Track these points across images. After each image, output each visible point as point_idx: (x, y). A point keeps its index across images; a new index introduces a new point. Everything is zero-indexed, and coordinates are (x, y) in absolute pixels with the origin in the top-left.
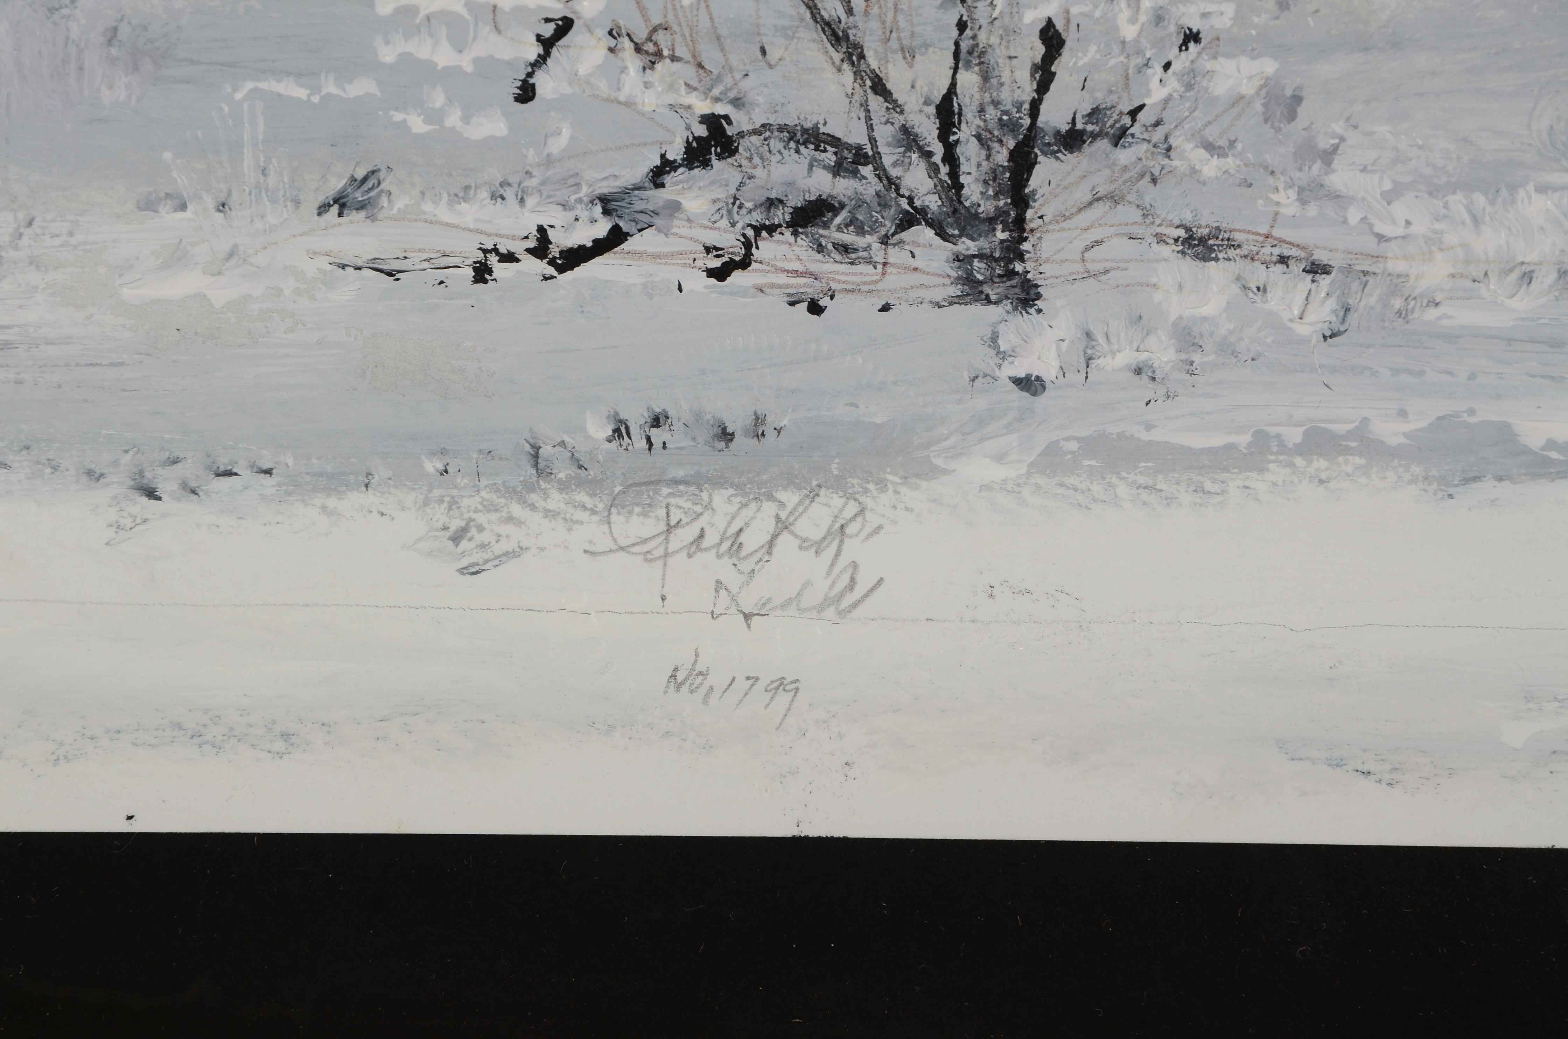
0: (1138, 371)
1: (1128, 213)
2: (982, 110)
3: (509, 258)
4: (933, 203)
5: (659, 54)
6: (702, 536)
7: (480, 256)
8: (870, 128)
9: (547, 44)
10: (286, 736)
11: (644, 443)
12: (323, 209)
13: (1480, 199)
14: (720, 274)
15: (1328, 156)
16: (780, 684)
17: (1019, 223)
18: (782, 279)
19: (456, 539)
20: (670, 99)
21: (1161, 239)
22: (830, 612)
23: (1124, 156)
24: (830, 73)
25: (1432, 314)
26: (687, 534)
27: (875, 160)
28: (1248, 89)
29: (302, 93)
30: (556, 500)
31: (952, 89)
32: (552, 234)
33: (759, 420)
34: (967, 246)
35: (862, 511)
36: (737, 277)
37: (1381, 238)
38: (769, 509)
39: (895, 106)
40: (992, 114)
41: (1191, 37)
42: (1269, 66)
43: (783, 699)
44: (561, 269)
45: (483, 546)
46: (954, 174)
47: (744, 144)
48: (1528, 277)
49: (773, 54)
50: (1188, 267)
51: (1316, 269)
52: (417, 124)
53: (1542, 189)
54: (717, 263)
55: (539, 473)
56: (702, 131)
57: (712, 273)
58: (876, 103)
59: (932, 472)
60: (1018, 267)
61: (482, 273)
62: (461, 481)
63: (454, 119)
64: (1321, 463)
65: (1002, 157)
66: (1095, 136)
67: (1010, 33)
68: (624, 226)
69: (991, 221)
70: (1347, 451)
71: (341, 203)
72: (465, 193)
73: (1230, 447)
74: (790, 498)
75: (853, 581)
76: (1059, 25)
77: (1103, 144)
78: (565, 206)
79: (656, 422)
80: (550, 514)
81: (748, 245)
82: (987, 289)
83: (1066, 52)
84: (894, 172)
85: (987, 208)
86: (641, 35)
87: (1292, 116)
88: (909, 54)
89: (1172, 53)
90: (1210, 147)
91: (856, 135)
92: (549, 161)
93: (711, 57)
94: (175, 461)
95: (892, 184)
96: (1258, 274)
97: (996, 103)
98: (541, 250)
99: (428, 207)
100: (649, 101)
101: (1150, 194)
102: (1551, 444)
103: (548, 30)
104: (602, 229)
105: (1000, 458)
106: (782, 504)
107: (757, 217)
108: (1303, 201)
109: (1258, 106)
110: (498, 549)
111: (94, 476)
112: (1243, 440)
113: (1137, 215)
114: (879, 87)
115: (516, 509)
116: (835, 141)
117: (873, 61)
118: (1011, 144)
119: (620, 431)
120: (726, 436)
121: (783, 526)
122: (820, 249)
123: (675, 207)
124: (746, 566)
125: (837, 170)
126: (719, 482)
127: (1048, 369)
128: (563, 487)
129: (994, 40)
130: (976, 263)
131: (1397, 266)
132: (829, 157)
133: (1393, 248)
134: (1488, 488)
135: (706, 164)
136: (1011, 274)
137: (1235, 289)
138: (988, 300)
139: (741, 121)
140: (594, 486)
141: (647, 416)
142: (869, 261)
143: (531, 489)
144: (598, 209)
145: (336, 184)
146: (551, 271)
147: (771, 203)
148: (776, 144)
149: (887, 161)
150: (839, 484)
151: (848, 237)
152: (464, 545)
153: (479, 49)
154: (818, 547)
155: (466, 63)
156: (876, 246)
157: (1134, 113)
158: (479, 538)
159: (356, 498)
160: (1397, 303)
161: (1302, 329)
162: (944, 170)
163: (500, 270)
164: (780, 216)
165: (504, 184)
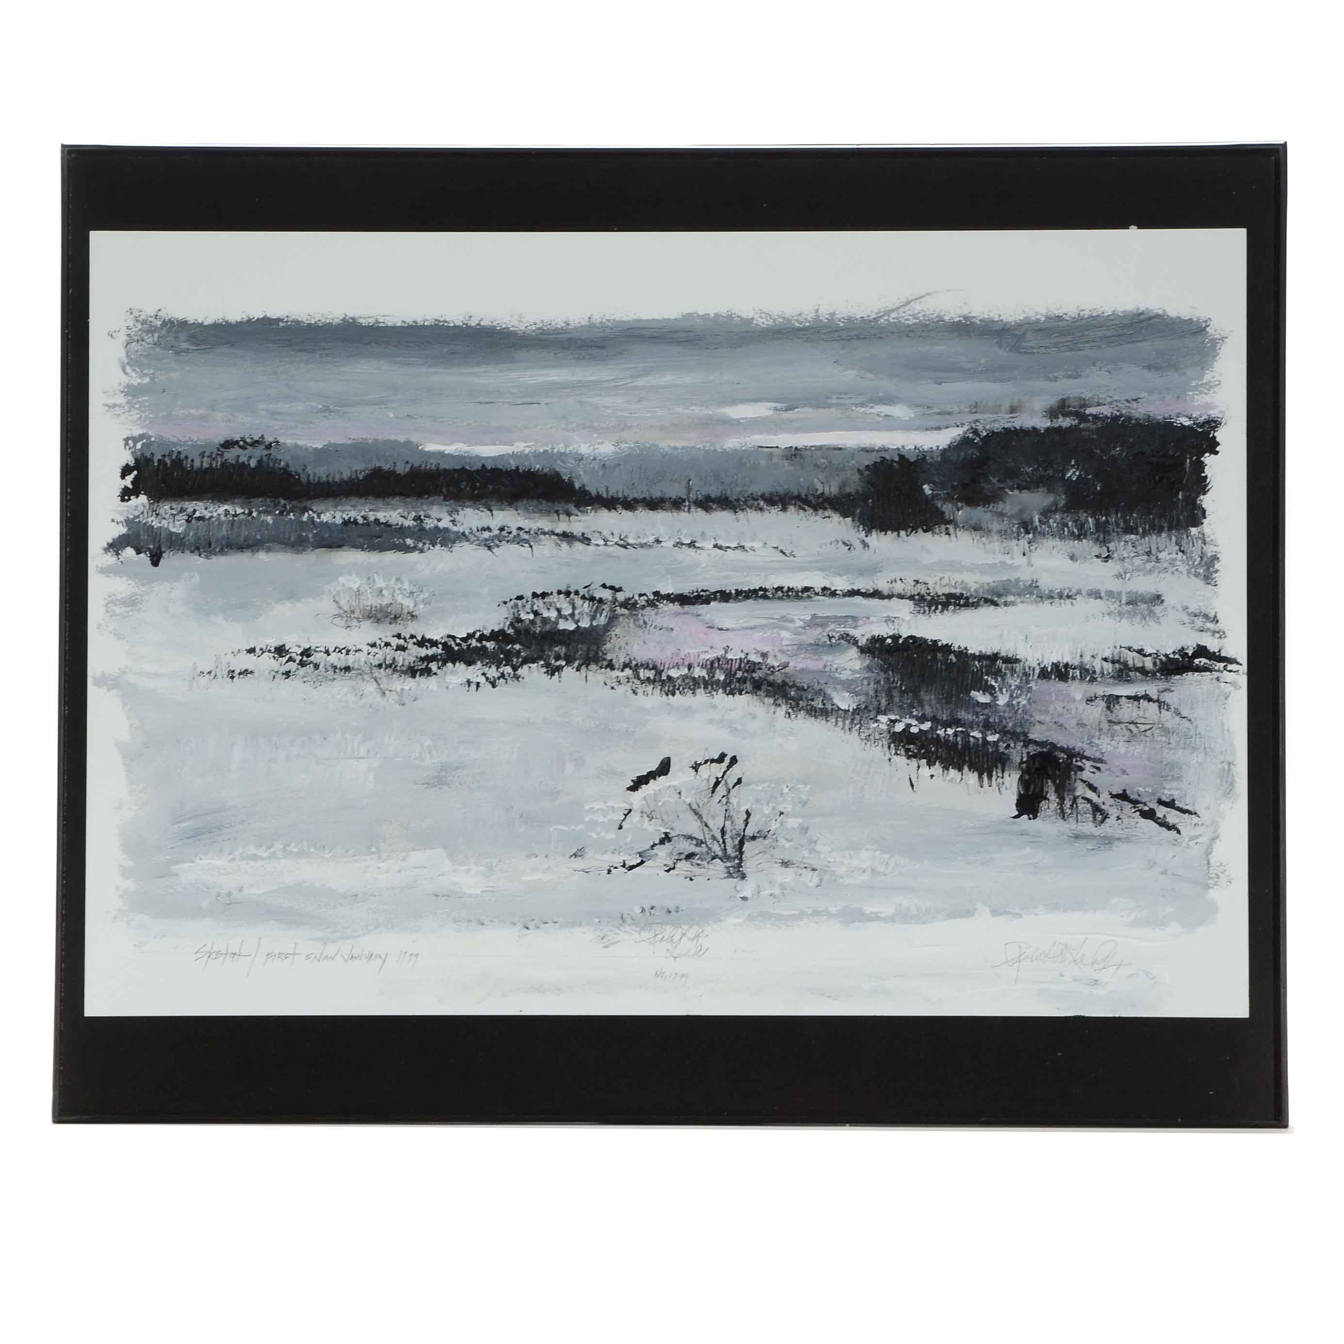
0: (771, 895)
1: (767, 856)
2: (731, 831)
3: (616, 868)
4: (720, 854)
5: (652, 818)
6: (663, 937)
7: (609, 868)
8: (704, 835)
9: (626, 815)
10: (560, 990)
11: (649, 914)
12: (571, 856)
13: (852, 852)
14: (668, 871)
15: (815, 842)
16: (683, 976)
17: (741, 859)
18: (683, 872)
19: (602, 939)
20: (655, 828)
21: (776, 862)
22: (695, 957)
23: (767, 842)
24: (694, 822)
25: (842, 881)
26: (660, 937)
27: (706, 843)
28: (796, 826)
29: (566, 829)
30: (627, 928)
31: (724, 827)
32: (626, 862)
33: (677, 908)
34: (729, 864)
35: (703, 931)
36: (672, 871)
37: (829, 862)
38: (680, 929)
39: (710, 830)
40: (734, 832)
41: (782, 813)
42: (800, 820)
43: (684, 979)
44: (629, 870)
45: (609, 940)
46: (725, 846)
47: (673, 839)
48: (864, 871)
49: (681, 817)
50: (783, 869)
51: (814, 870)
52: (594, 836)
53: (866, 850)
54: (667, 868)
55: (623, 922)
56: (663, 836)
57: (666, 871)
58: (705, 828)
59: (721, 921)
60: (741, 869)
61: (609, 872)
62: (604, 924)
63: (603, 834)
64: (816, 918)
65: (737, 842)
66: (759, 837)
67: (738, 812)
68: (644, 859)
69: (734, 858)
70: (823, 915)
71: (575, 855)
72: (605, 852)
73: (795, 914)
74: (686, 927)
75: (701, 949)
76: (750, 811)
77: (761, 839)
78: (630, 855)
79: (652, 908)
80: (626, 932)
81: (675, 864)
82: (733, 875)
83: (751, 817)
84: (710, 846)
85: (733, 855)
86: (649, 813)
87: (806, 832)
88: (713, 817)
89: (777, 817)
90: (788, 841)
91: (701, 837)
92: (626, 844)
93: (665, 818)
94: (533, 920)
95: (710, 849)
96: (800, 871)
97: (735, 829)
98: (624, 866)
99: (596, 856)
100: (650, 828)
101: (773, 852)
102: (872, 913)
103: (626, 812)
104: (639, 861)
105: (737, 917)
106: (683, 929)
107: (677, 857)
108: (810, 854)
109: (798, 830)
110: (612, 941)
111: (514, 924)
112: (797, 912)
113: (770, 857)
114: (706, 825)
115: (617, 931)
116: (695, 838)
117: (705, 819)
118: (739, 839)
119: (643, 910)
120: (670, 912)
121: (684, 934)
122: (692, 865)
123: (657, 855)
124: (675, 945)
125: (696, 845)
126: (668, 924)
127: (749, 895)
128: (629, 925)
129: (734, 814)
130: (731, 869)
131: (833, 869)
132: (694, 842)
133: (831, 865)
134: (857, 923)
135: (664, 844)
136: (739, 871)
137: (794, 875)
138: (733, 878)
139: (672, 834)
140: (636, 925)
141: (649, 907)
142: (704, 868)
143: (621, 925)
144: (638, 855)
145: (574, 851)
146: (626, 871)
147: (680, 854)
148: (681, 839)
149: (708, 843)
150: (697, 924)
151: (699, 862)
152: (605, 940)
153: (609, 817)
154: (692, 940)
155: (606, 820)
156: (706, 864)
157: (768, 832)
158: (609, 938)
159: (578, 929)
160: (833, 878)
161: (811, 884)
162: (723, 845)
163: (614, 871)
164: (683, 857)
165: (615, 850)
